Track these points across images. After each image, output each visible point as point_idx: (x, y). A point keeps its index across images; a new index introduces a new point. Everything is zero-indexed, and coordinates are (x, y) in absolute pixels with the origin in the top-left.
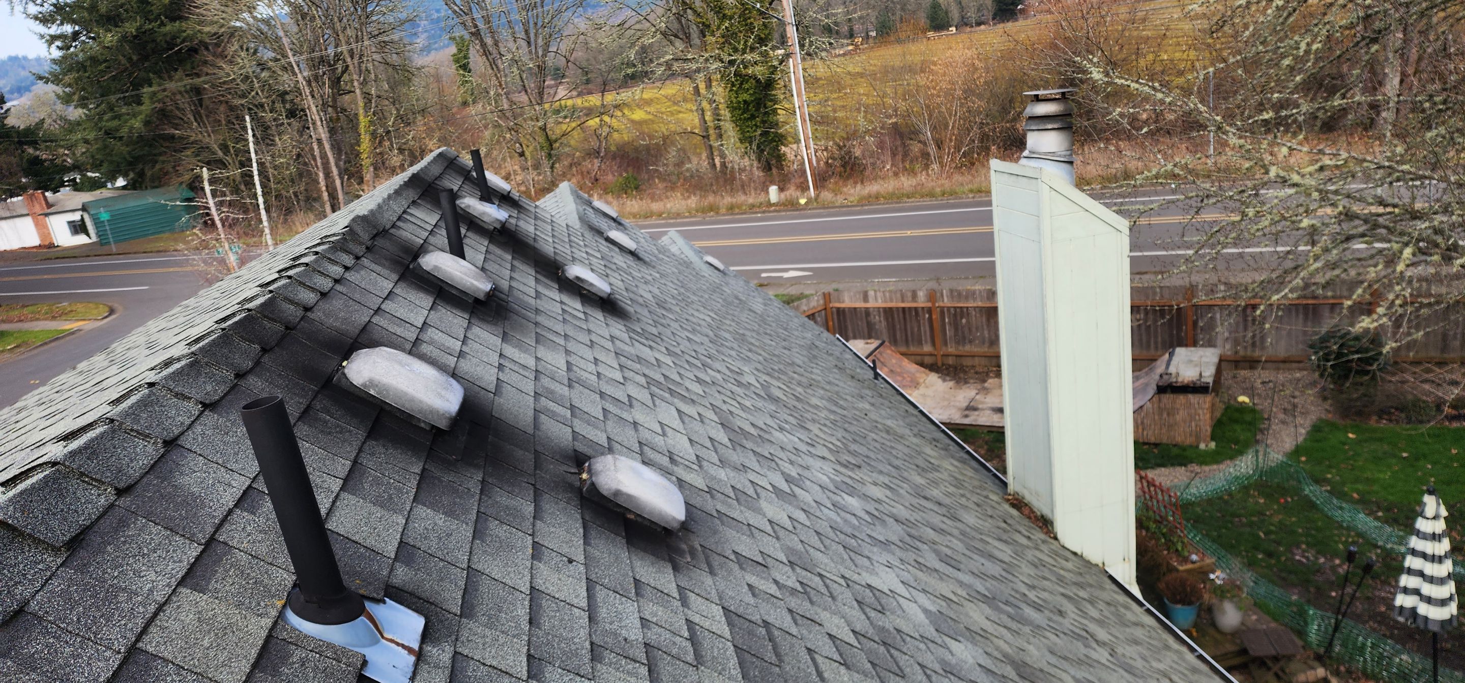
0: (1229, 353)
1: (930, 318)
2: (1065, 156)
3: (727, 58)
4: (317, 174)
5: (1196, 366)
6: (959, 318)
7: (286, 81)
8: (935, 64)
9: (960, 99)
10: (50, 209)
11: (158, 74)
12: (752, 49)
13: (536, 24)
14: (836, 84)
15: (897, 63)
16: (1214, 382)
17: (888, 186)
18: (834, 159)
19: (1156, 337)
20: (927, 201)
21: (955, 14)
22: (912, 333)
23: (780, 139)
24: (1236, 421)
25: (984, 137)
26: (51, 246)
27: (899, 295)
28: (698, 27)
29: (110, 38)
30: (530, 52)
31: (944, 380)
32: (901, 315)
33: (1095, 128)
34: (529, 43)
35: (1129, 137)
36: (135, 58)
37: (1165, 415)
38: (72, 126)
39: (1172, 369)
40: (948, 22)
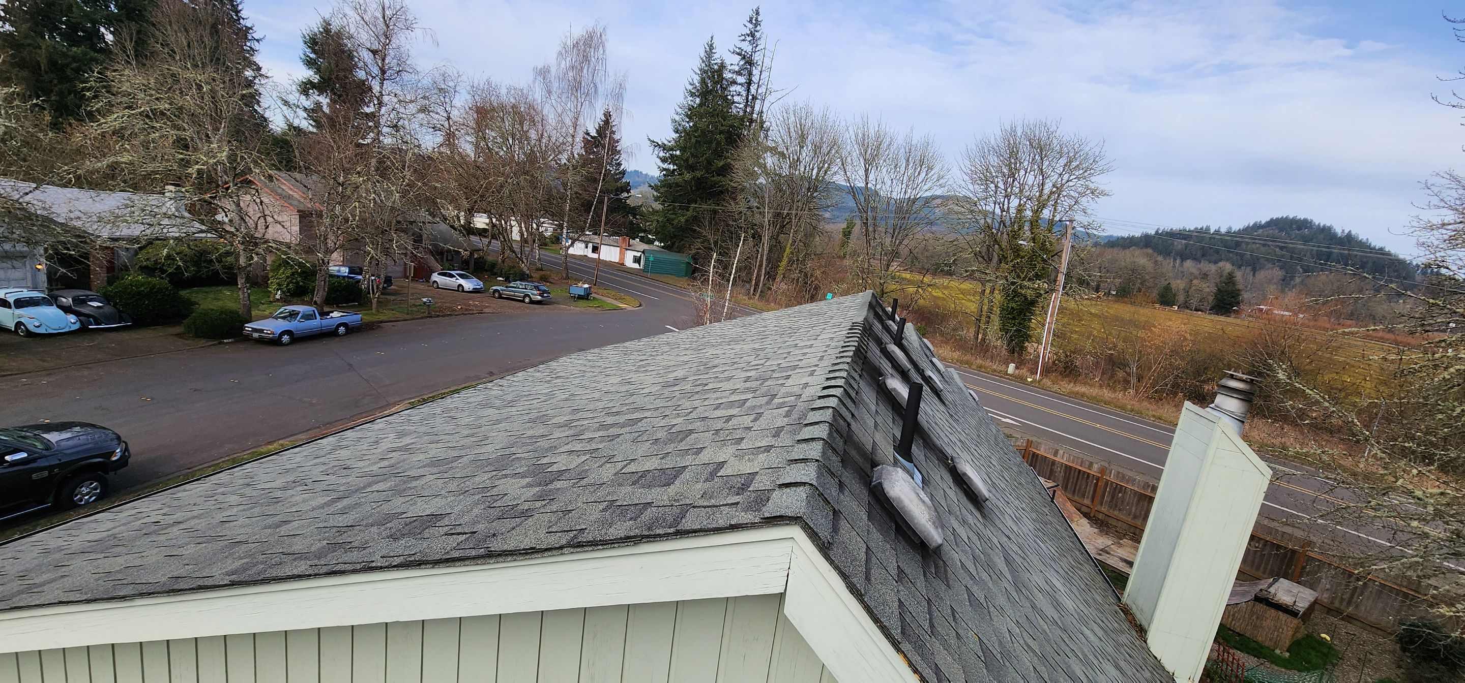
0: (1326, 600)
1: (1096, 484)
2: (1240, 417)
3: (1011, 279)
4: (754, 270)
5: (1293, 596)
6: (1117, 491)
7: (757, 219)
8: (1155, 327)
9: (1167, 354)
10: (629, 247)
11: (702, 198)
12: (1030, 280)
13: (901, 227)
14: (1076, 316)
15: (1127, 317)
16: (1304, 613)
17: (1094, 391)
18: (1060, 361)
19: (1267, 564)
20: (1118, 411)
21: (1181, 298)
22: (1080, 488)
23: (1028, 338)
24: (1313, 648)
25: (1175, 386)
26: (623, 264)
27: (1080, 461)
28: (999, 256)
29: (688, 176)
30: (892, 241)
31: (1092, 526)
32: (1077, 474)
33: (1268, 408)
34: (893, 236)
35: (1294, 424)
36: (693, 188)
37: (1254, 617)
38: (655, 212)
39: (1272, 590)
40: (1174, 301)
